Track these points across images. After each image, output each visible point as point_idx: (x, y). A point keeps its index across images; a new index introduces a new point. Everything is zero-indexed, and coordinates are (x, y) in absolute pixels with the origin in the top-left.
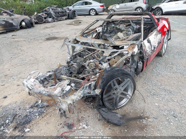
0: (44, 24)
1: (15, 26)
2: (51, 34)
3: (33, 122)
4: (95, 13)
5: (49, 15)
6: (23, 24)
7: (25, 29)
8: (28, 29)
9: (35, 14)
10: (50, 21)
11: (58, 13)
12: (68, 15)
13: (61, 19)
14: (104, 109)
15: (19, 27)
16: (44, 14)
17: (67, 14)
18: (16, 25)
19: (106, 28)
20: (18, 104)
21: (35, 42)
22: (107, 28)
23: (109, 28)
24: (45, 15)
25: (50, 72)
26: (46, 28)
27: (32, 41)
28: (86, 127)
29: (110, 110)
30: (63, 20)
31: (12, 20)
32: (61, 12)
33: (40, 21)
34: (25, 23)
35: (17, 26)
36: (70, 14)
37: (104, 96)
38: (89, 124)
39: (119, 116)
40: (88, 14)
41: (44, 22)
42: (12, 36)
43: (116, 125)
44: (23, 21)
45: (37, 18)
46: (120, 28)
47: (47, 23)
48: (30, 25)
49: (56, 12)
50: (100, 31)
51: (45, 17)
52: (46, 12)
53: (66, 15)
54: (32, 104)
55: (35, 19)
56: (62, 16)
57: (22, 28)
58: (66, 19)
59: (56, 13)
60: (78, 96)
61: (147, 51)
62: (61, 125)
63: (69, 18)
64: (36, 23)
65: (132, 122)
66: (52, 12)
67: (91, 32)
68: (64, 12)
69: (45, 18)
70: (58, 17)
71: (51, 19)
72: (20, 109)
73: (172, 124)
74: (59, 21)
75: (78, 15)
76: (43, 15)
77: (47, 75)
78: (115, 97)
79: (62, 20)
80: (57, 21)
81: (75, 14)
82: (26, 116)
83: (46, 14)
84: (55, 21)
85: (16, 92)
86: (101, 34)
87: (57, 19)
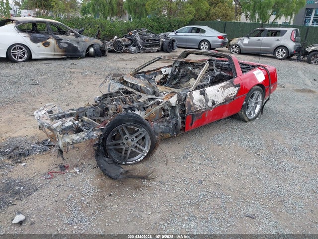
0: (123, 54)
1: (79, 52)
2: (121, 70)
3: (31, 156)
4: (207, 47)
5: (134, 42)
6: (92, 50)
7: (92, 58)
8: (96, 58)
9: (115, 38)
10: (133, 50)
11: (147, 41)
12: (163, 45)
13: (149, 50)
14: (107, 159)
15: (85, 54)
16: (127, 40)
17: (161, 45)
18: (81, 51)
19: (177, 70)
20: (28, 138)
21: (93, 76)
22: (179, 70)
23: (182, 71)
24: (128, 42)
25: (73, 110)
26: (121, 61)
27: (91, 74)
28: (78, 173)
29: (115, 163)
30: (154, 52)
31: (78, 43)
32: (152, 40)
33: (118, 49)
34: (94, 50)
35: (83, 53)
36: (166, 44)
37: (108, 143)
38: (84, 171)
39: (122, 171)
40: (197, 47)
41: (124, 52)
42: (71, 64)
43: (111, 178)
44: (92, 46)
45: (115, 44)
46: (195, 73)
47: (129, 53)
48: (101, 53)
49: (145, 39)
50: (167, 73)
51: (128, 44)
52: (130, 38)
53: (159, 45)
54: (41, 141)
55: (112, 45)
56: (153, 46)
57: (89, 55)
58: (158, 51)
59: (143, 40)
60: (81, 137)
61: (194, 104)
62: (56, 166)
63: (163, 50)
64: (111, 51)
65: (131, 180)
66: (138, 39)
67: (152, 72)
68: (157, 40)
69: (126, 46)
70: (146, 47)
71: (135, 48)
72: (26, 143)
73: (175, 191)
74: (147, 52)
75: (178, 47)
76: (124, 41)
77: (68, 113)
78: (124, 148)
79: (152, 52)
80: (144, 52)
81: (173, 45)
82: (28, 150)
83: (129, 39)
84: (140, 53)
85: (33, 127)
86: (169, 77)
87: (144, 50)
